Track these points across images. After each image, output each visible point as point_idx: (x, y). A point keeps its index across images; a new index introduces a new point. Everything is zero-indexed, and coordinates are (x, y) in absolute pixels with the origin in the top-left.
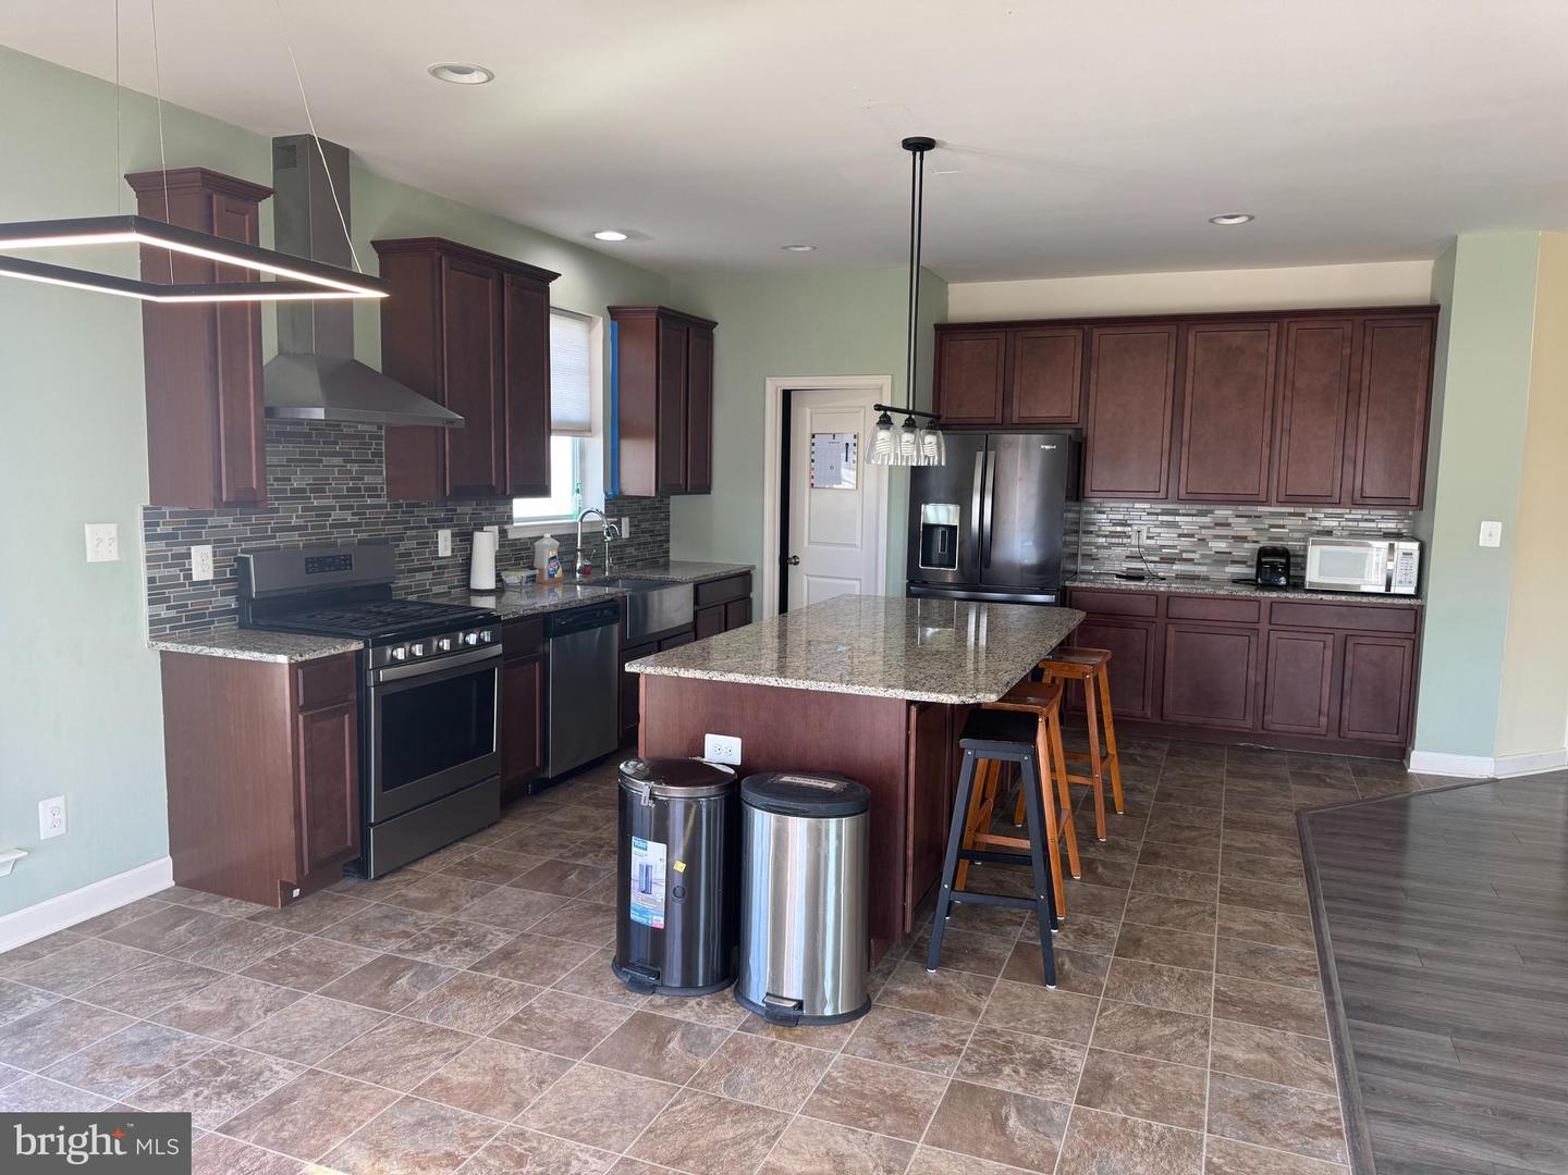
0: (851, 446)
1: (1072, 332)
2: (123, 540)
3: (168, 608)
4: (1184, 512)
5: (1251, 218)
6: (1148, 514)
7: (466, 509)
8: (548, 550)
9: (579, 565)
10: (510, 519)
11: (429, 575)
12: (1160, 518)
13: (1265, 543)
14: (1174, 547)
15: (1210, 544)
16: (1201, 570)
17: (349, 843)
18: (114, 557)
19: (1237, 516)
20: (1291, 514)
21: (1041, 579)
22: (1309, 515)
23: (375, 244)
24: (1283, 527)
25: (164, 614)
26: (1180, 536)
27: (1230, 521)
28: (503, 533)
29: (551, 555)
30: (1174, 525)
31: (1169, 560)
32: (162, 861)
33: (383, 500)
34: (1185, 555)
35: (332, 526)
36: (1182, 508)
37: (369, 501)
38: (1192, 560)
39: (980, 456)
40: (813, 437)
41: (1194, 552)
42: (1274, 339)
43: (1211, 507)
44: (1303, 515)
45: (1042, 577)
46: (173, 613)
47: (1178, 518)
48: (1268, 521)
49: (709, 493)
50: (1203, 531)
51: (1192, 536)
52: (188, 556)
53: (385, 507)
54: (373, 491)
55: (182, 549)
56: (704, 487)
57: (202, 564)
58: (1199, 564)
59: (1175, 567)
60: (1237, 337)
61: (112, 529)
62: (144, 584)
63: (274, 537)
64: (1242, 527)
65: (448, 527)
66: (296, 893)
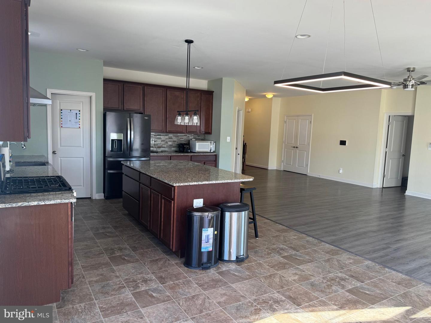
0: (78, 114)
1: (139, 86)
4: (162, 135)
6: (154, 136)
12: (157, 137)
13: (179, 142)
14: (160, 144)
15: (168, 143)
16: (166, 149)
19: (174, 136)
20: (184, 136)
21: (145, 154)
22: (188, 136)
24: (183, 138)
26: (162, 141)
27: (172, 137)
30: (160, 138)
31: (159, 147)
34: (163, 146)
36: (162, 134)
38: (164, 147)
39: (128, 119)
40: (62, 110)
41: (165, 145)
42: (185, 95)
43: (168, 134)
44: (187, 136)
45: (145, 153)
47: (161, 137)
48: (180, 137)
50: (167, 140)
51: (164, 141)
58: (166, 148)
59: (161, 149)
60: (177, 93)
64: (175, 139)
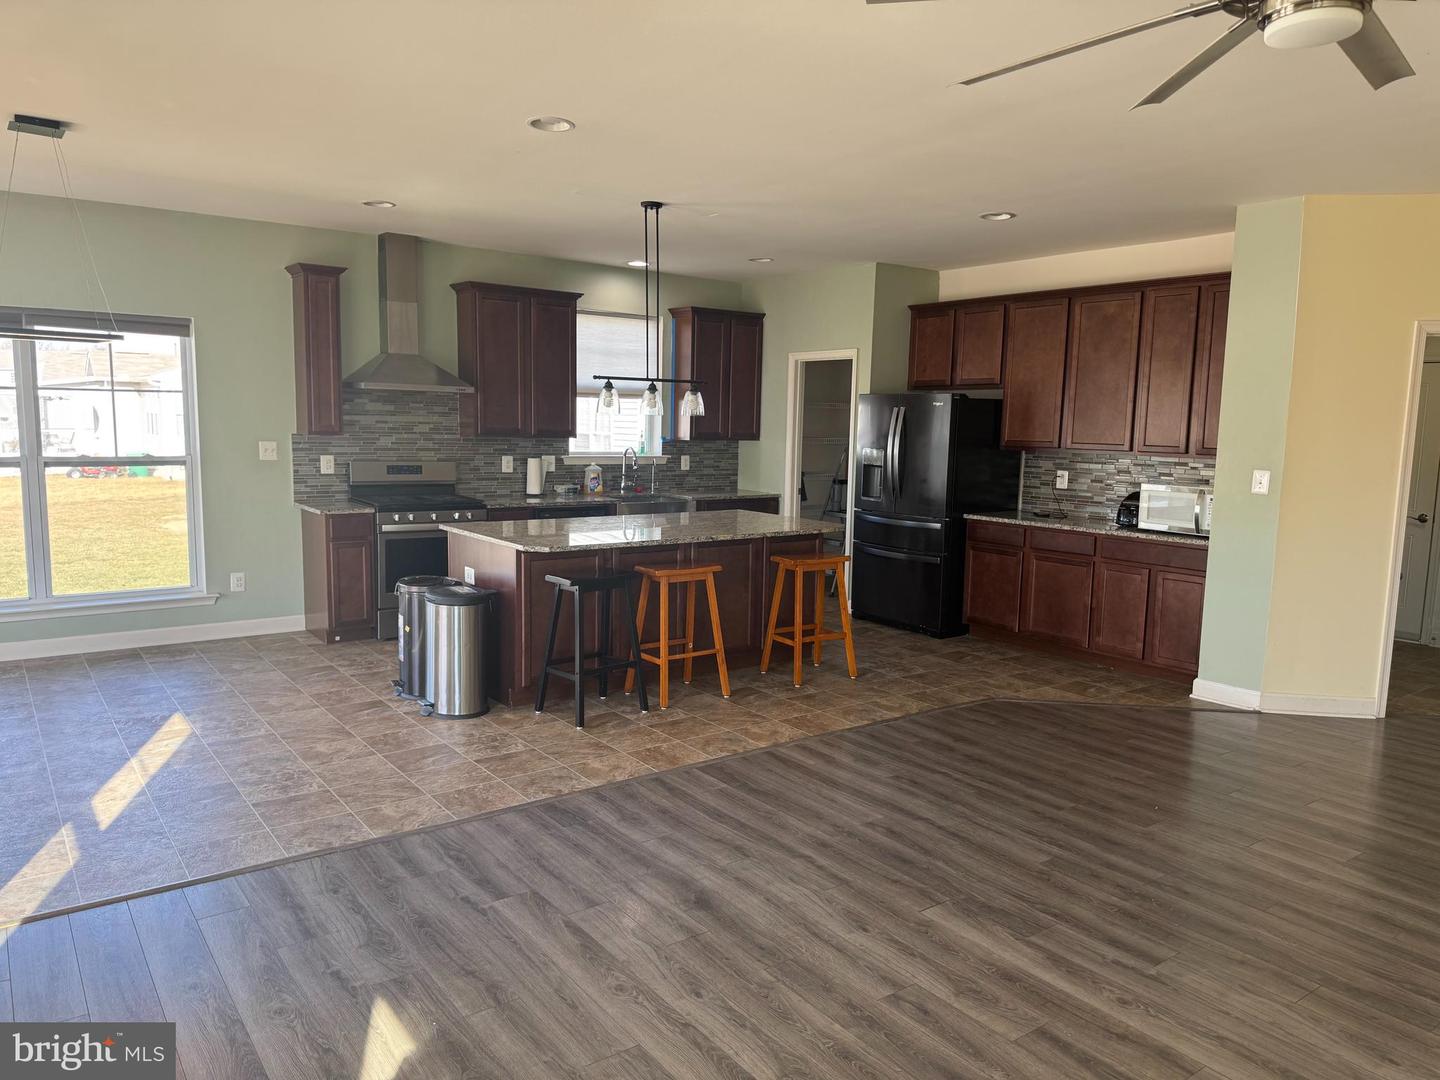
2: (280, 450)
3: (307, 486)
5: (1013, 216)
7: (527, 444)
8: (592, 472)
9: (623, 485)
10: (566, 452)
11: (495, 483)
12: (1079, 465)
17: (365, 617)
18: (276, 459)
23: (453, 286)
25: (303, 489)
28: (559, 461)
29: (592, 476)
32: (299, 616)
33: (458, 436)
35: (417, 449)
37: (446, 436)
46: (308, 490)
47: (1091, 466)
49: (759, 439)
52: (319, 460)
53: (459, 440)
54: (449, 430)
55: (315, 457)
56: (755, 436)
57: (327, 465)
61: (274, 444)
62: (292, 472)
63: (375, 453)
65: (511, 455)
66: (338, 638)
